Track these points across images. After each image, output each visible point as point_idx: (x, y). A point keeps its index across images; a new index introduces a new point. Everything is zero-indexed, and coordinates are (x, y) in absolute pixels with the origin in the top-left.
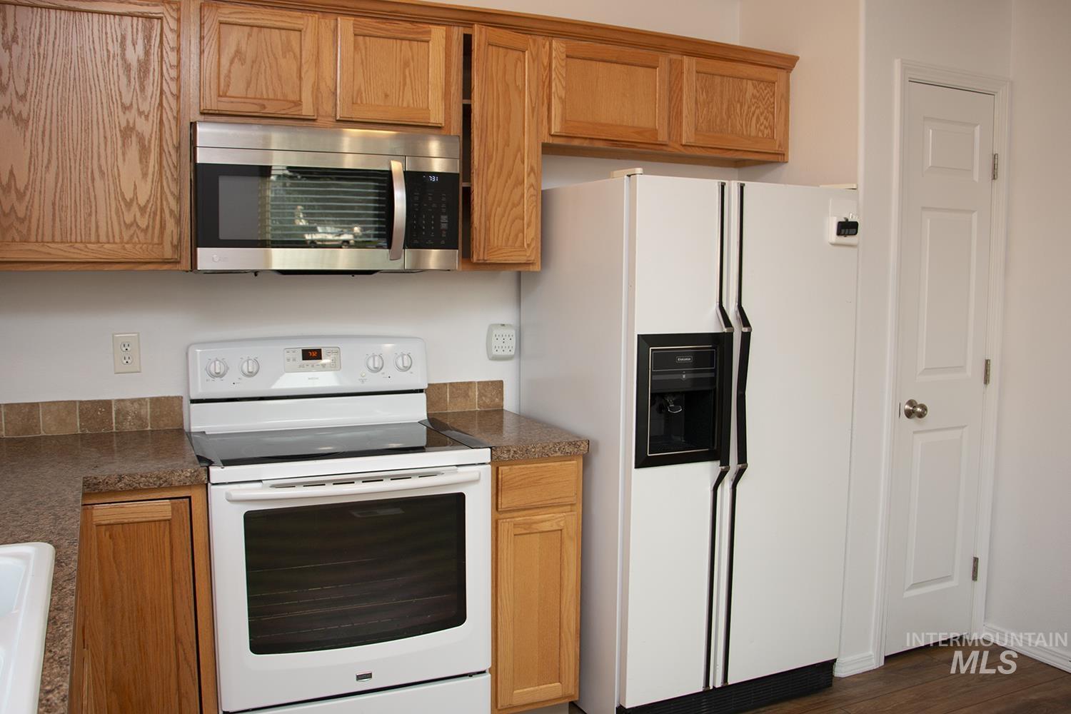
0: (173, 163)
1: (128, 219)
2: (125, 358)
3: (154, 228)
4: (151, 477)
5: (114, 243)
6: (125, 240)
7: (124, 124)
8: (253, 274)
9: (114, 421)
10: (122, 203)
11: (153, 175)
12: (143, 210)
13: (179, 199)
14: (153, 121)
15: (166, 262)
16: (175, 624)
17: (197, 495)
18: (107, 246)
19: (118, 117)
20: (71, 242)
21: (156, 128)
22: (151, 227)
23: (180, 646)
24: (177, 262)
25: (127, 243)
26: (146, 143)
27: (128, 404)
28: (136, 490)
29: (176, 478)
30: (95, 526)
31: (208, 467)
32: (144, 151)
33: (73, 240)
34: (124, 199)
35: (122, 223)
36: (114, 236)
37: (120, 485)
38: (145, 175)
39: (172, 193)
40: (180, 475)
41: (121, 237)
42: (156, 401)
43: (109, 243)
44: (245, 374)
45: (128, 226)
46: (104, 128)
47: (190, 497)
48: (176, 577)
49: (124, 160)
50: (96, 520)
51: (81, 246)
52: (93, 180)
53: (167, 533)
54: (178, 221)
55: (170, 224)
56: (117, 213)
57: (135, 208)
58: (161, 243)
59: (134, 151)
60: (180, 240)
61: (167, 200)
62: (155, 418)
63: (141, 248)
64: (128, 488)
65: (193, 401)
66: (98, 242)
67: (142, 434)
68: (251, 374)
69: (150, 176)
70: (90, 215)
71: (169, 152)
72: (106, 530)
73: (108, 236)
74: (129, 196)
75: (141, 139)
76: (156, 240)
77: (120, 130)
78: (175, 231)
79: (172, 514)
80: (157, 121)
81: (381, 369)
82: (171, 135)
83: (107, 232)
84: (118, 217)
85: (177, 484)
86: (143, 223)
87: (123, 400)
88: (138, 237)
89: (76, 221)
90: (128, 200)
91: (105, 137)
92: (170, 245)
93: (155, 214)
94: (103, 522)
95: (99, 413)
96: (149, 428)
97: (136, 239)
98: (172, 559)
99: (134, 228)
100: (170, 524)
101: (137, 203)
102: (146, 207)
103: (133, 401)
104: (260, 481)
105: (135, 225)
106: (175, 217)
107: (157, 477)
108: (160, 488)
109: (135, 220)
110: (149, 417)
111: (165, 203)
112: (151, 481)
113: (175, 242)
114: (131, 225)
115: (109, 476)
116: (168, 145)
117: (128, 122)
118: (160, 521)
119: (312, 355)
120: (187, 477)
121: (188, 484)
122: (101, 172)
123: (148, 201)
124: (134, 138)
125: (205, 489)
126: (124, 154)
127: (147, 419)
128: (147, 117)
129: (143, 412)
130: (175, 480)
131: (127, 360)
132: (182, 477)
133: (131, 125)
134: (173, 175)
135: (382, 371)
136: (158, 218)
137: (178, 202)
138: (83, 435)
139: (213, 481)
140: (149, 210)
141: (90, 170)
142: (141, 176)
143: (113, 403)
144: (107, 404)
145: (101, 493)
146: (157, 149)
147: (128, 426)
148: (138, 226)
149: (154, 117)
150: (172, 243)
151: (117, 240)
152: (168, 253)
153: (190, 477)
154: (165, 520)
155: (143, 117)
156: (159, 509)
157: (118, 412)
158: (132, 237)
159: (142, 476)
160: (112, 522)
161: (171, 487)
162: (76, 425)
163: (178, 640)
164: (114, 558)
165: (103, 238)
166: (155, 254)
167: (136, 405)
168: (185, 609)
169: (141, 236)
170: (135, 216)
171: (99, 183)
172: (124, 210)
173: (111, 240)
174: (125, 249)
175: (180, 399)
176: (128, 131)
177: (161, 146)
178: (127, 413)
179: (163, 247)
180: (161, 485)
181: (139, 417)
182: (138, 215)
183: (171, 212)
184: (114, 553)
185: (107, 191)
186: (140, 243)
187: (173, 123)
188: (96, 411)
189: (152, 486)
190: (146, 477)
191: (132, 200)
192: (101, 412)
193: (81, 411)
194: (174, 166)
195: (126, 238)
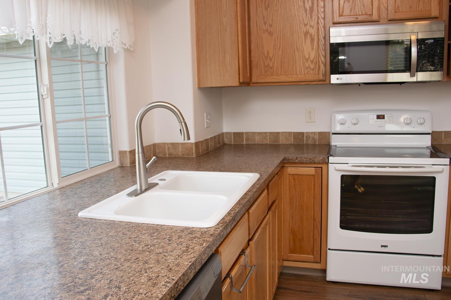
0: (323, 44)
1: (307, 65)
2: (309, 117)
3: (316, 68)
4: (307, 159)
5: (302, 74)
6: (306, 73)
7: (305, 31)
8: (358, 85)
9: (305, 140)
10: (305, 60)
11: (316, 49)
12: (312, 62)
13: (325, 57)
14: (315, 29)
15: (320, 81)
16: (314, 213)
17: (324, 167)
18: (299, 76)
19: (303, 29)
20: (287, 75)
21: (316, 31)
22: (315, 68)
23: (315, 221)
24: (325, 81)
25: (306, 74)
26: (313, 37)
27: (310, 134)
28: (302, 163)
29: (317, 160)
30: (288, 175)
31: (329, 157)
32: (312, 40)
33: (288, 74)
34: (305, 58)
35: (305, 67)
36: (302, 72)
37: (297, 161)
38: (313, 49)
39: (323, 55)
40: (318, 159)
41: (304, 73)
42: (320, 133)
43: (300, 74)
44: (353, 124)
45: (307, 68)
46: (298, 33)
47: (322, 168)
48: (315, 196)
49: (305, 44)
50: (289, 172)
51: (291, 76)
52: (294, 52)
53: (313, 180)
54: (325, 66)
55: (322, 66)
56: (303, 63)
57: (309, 62)
58: (318, 74)
59: (309, 40)
60: (325, 72)
61: (320, 57)
62: (319, 140)
63: (311, 76)
64: (299, 162)
65: (333, 134)
66: (296, 74)
67: (314, 145)
68: (355, 124)
69: (314, 49)
70: (293, 65)
71: (321, 40)
72: (292, 177)
73: (299, 72)
74: (307, 57)
75: (311, 36)
76: (317, 73)
77: (304, 33)
78: (324, 69)
79: (315, 173)
80: (317, 29)
81: (411, 123)
82: (322, 33)
83: (299, 71)
84: (303, 65)
85: (317, 162)
86: (312, 67)
87: (308, 133)
88: (310, 72)
89: (289, 67)
90: (307, 58)
91: (298, 37)
92: (321, 74)
93: (316, 63)
94: (291, 174)
95: (300, 137)
96: (317, 143)
97: (309, 72)
98: (314, 190)
99: (309, 68)
100: (314, 176)
101: (310, 59)
102: (313, 61)
103: (312, 133)
104: (348, 164)
105: (309, 67)
106: (324, 64)
107: (310, 159)
108: (311, 163)
109: (309, 66)
110: (317, 139)
111: (320, 59)
112: (308, 160)
113: (324, 73)
114: (308, 67)
115: (293, 157)
116: (320, 37)
117: (306, 30)
118: (311, 175)
119: (380, 117)
120: (320, 160)
121: (321, 162)
122: (298, 49)
123: (314, 59)
124: (309, 36)
125: (327, 165)
126: (305, 42)
127: (317, 140)
128: (313, 28)
129: (315, 137)
130: (316, 160)
131: (310, 117)
132: (319, 160)
133: (307, 31)
134: (322, 48)
135: (411, 124)
136: (317, 64)
137: (325, 58)
138: (294, 144)
139: (330, 162)
140: (314, 62)
141: (293, 49)
142: (311, 49)
143: (305, 133)
144: (302, 134)
145: (290, 163)
146: (317, 39)
147: (310, 142)
148: (310, 68)
149: (316, 27)
150: (322, 73)
151: (303, 73)
152: (321, 77)
153: (322, 160)
154: (313, 175)
155: (312, 27)
156: (310, 171)
157: (306, 137)
158: (308, 72)
159: (304, 158)
160: (294, 174)
161: (315, 163)
162: (292, 141)
163: (314, 219)
164: (294, 186)
165: (298, 73)
166: (316, 78)
167: (313, 135)
168: (318, 208)
169: (312, 72)
170: (309, 64)
171: (297, 53)
172: (305, 62)
173: (301, 74)
174: (305, 76)
175: (329, 133)
176: (306, 33)
177: (318, 38)
178: (310, 137)
179: (319, 76)
180: (311, 162)
181: (314, 139)
182: (310, 64)
183: (322, 62)
184: (294, 185)
185: (299, 56)
186: (311, 74)
187: (323, 29)
188: (299, 136)
189: (308, 162)
190: (306, 159)
191: (308, 59)
192: (300, 136)
193: (294, 136)
194: (323, 45)
195: (306, 72)
